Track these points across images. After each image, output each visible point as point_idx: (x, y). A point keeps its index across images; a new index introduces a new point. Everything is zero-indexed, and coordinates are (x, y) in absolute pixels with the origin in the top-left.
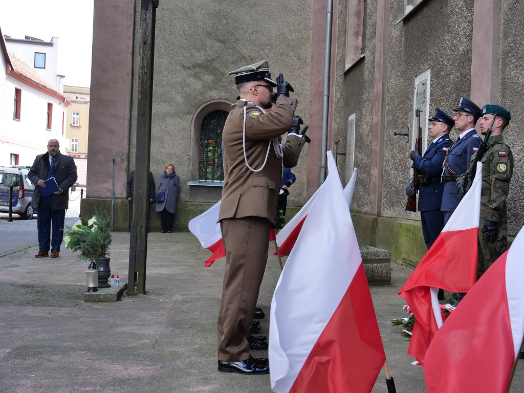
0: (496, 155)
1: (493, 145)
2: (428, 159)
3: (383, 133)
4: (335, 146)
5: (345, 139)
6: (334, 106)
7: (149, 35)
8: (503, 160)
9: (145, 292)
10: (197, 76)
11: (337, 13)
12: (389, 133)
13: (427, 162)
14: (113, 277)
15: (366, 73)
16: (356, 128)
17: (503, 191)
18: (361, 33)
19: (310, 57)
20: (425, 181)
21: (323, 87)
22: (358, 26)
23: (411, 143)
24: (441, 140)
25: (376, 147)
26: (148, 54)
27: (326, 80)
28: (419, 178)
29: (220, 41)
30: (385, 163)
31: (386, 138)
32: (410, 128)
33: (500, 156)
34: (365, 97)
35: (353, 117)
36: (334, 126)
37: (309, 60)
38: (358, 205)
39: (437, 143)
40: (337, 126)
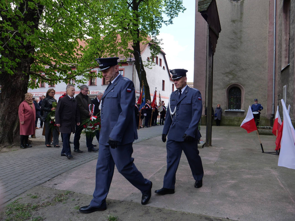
4: (278, 97)
5: (282, 94)
6: (277, 83)
7: (211, 64)
9: (211, 146)
10: (227, 76)
11: (277, 51)
14: (201, 140)
15: (290, 70)
16: (287, 90)
18: (288, 57)
19: (267, 67)
21: (273, 77)
22: (286, 54)
26: (211, 70)
27: (274, 74)
29: (235, 64)
34: (290, 79)
35: (285, 86)
36: (277, 90)
37: (267, 68)
40: (278, 90)
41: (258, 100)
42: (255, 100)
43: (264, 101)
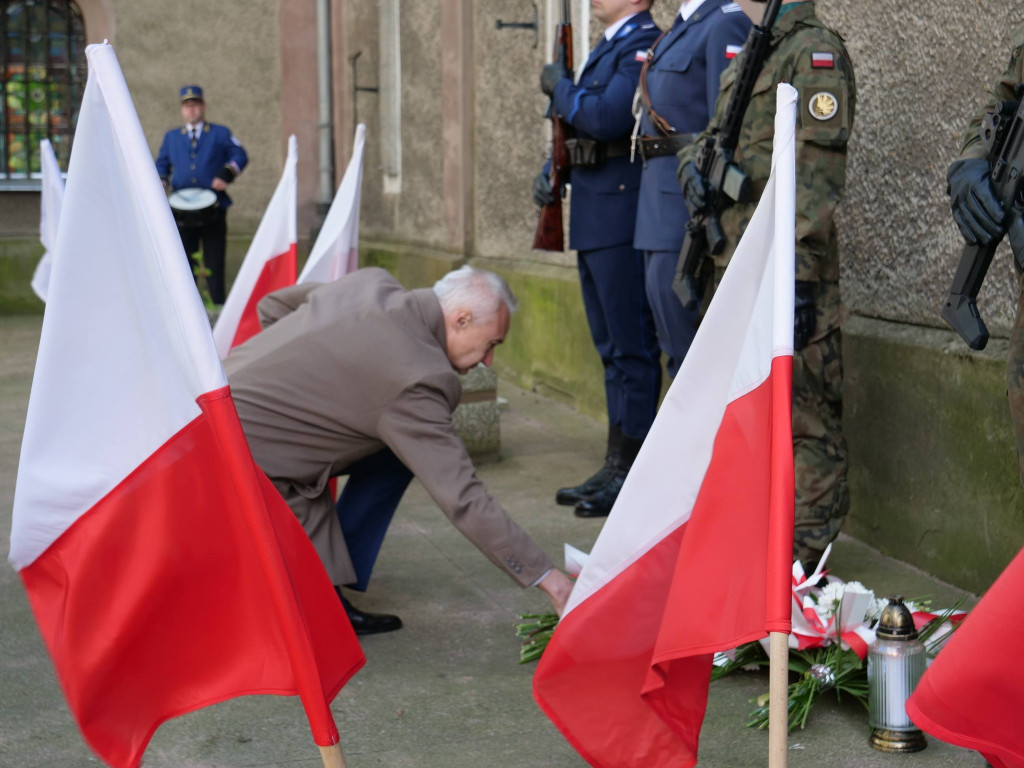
0: (805, 65)
1: (789, 35)
2: (593, 90)
3: (468, 24)
4: (350, 69)
5: (375, 47)
8: (825, 79)
12: (486, 24)
13: (592, 100)
16: (402, 15)
17: (830, 182)
20: (586, 157)
23: (543, 48)
24: (628, 29)
25: (453, 65)
28: (567, 151)
30: (478, 110)
31: (477, 39)
32: (540, 7)
33: (818, 67)
36: (345, 15)
38: (417, 225)
39: (616, 40)
40: (353, 15)
41: (207, 98)
42: (184, 91)
43: (257, 105)
